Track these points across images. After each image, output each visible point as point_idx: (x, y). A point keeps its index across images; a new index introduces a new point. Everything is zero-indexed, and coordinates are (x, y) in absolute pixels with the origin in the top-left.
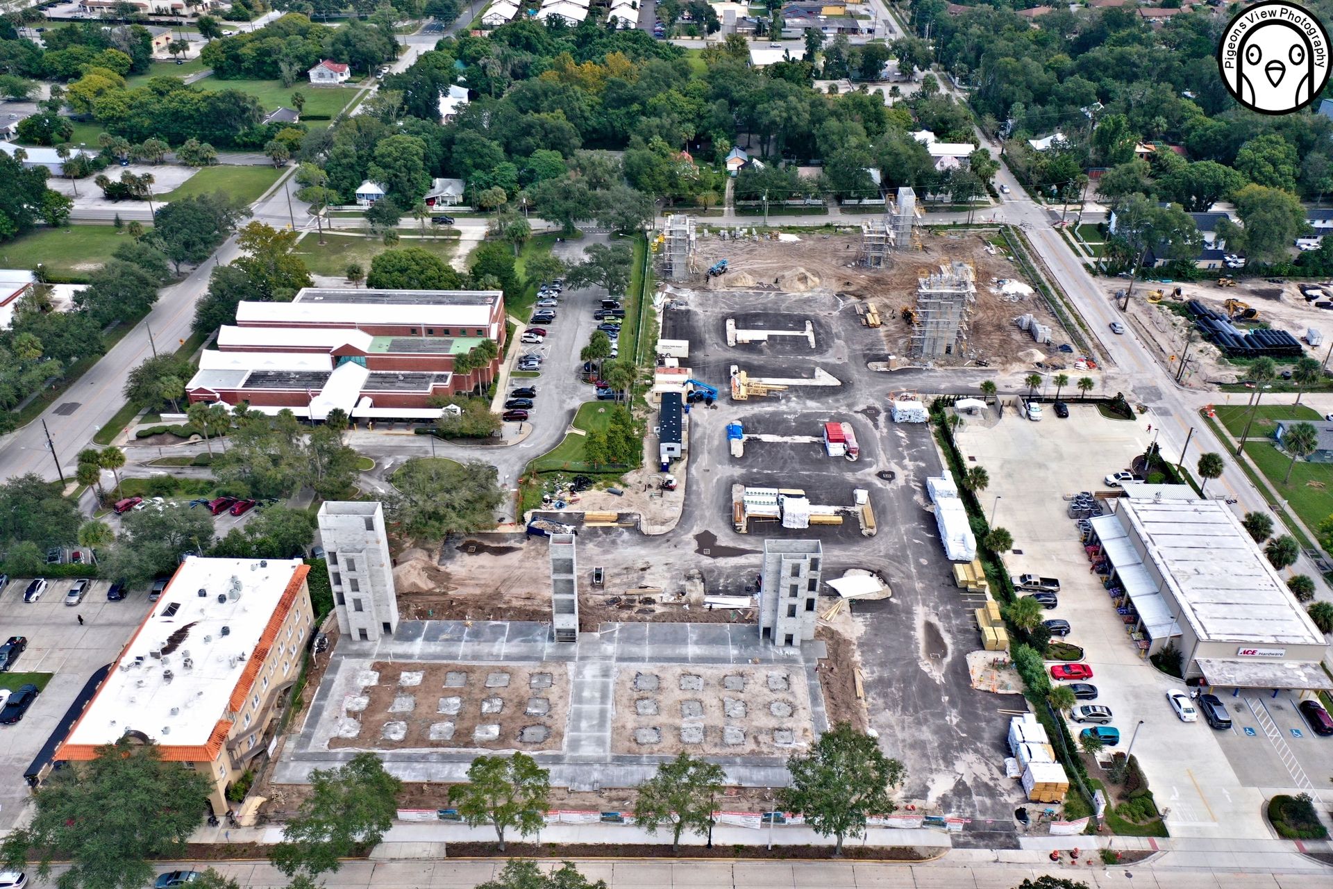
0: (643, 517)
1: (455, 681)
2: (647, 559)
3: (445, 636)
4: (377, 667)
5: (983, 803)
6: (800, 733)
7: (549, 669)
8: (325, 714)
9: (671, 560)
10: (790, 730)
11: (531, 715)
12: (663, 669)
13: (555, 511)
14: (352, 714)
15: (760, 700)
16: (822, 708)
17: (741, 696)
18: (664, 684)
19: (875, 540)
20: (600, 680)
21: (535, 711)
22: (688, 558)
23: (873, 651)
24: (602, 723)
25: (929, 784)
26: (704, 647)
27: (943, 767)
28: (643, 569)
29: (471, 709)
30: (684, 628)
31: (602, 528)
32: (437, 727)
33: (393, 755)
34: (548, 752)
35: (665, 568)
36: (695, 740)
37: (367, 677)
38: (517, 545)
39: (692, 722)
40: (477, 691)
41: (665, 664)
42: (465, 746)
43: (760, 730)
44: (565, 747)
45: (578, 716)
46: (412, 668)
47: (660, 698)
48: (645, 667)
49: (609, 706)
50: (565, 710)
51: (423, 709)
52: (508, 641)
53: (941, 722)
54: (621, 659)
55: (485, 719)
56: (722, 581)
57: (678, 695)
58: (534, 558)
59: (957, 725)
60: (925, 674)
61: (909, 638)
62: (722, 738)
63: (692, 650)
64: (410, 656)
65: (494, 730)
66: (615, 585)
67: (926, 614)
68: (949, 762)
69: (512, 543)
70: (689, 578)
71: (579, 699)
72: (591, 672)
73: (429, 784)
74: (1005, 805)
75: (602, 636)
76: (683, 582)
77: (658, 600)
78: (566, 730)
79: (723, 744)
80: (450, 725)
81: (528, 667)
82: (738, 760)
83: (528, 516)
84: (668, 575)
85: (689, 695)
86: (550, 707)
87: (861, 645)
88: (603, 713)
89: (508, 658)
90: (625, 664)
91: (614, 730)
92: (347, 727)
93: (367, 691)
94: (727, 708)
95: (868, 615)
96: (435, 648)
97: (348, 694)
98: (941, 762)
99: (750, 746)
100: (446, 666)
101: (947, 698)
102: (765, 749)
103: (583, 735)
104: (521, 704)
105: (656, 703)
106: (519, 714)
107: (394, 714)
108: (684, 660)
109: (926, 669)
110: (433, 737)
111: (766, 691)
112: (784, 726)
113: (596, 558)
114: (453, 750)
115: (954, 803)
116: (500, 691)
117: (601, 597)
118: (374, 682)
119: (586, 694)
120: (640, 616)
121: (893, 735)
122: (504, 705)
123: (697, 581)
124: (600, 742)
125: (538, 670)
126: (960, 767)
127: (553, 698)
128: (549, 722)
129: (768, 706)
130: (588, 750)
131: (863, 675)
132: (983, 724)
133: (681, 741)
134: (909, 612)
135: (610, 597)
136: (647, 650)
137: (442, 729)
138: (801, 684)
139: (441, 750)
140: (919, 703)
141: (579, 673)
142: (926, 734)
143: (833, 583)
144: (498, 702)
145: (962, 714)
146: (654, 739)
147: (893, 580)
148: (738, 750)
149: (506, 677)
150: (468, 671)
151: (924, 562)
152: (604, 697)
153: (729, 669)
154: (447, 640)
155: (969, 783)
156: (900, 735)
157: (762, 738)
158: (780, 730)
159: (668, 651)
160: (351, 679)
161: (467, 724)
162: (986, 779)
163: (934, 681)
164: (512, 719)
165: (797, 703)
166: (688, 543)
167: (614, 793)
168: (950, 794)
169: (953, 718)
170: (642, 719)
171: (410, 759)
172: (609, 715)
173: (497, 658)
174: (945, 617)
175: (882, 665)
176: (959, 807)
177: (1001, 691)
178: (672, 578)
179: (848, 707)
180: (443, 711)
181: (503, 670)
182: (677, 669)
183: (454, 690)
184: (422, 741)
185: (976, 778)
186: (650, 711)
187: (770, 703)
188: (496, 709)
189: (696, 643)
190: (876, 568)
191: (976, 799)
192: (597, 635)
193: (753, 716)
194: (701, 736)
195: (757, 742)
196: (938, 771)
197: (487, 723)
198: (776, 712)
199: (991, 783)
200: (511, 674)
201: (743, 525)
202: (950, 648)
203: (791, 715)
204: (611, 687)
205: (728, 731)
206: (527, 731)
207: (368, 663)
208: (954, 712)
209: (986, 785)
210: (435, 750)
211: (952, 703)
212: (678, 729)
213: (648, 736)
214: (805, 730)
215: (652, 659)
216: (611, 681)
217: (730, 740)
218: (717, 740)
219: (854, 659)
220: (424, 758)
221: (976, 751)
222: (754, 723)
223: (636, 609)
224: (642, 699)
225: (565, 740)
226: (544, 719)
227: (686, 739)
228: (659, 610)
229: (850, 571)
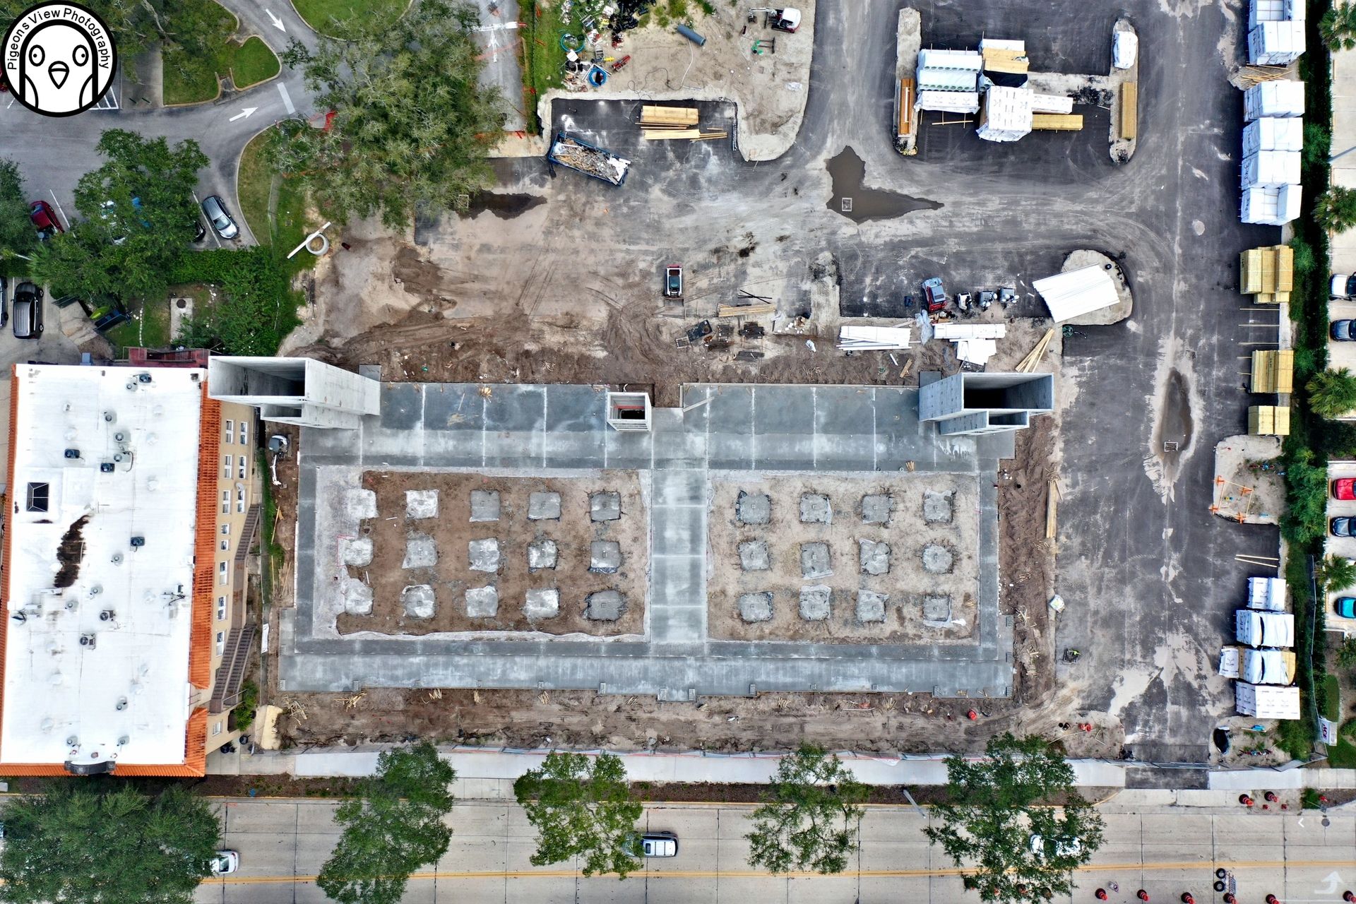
0: (742, 112)
1: (484, 509)
2: (750, 226)
3: (454, 419)
4: (371, 481)
5: (1177, 715)
6: (958, 602)
7: (615, 485)
8: (320, 572)
9: (788, 230)
10: (948, 596)
11: (597, 573)
12: (776, 483)
13: (589, 95)
14: (356, 572)
15: (910, 541)
16: (994, 559)
17: (885, 534)
18: (779, 514)
19: (1129, 170)
20: (688, 506)
21: (602, 565)
22: (817, 222)
23: (1081, 439)
24: (694, 590)
25: (1115, 686)
26: (837, 438)
27: (1139, 659)
28: (744, 253)
29: (515, 562)
30: (807, 396)
31: (674, 142)
32: (473, 594)
33: (425, 644)
34: (627, 638)
35: (778, 247)
36: (818, 614)
37: (360, 501)
38: (535, 191)
39: (815, 583)
40: (517, 528)
41: (780, 474)
42: (517, 628)
43: (906, 596)
44: (647, 629)
45: (662, 576)
46: (420, 482)
47: (772, 538)
48: (751, 480)
49: (703, 556)
50: (644, 561)
51: (450, 564)
52: (550, 427)
53: (1153, 577)
54: (715, 464)
55: (536, 579)
56: (868, 280)
57: (798, 533)
58: (570, 226)
59: (1174, 583)
60: (1149, 483)
61: (1141, 409)
62: (855, 610)
63: (819, 445)
64: (412, 461)
65: (551, 600)
66: (700, 293)
67: (1177, 356)
68: (1149, 650)
69: (525, 186)
70: (817, 274)
71: (661, 546)
72: (674, 488)
73: (481, 691)
74: (1205, 720)
75: (687, 416)
76: (807, 285)
77: (768, 329)
78: (647, 599)
79: (856, 623)
80: (490, 590)
81: (584, 481)
82: (874, 650)
83: (544, 109)
84: (783, 266)
85: (811, 534)
86: (623, 558)
87: (1067, 427)
88: (695, 567)
89: (554, 462)
90: (723, 472)
91: (712, 597)
92: (353, 596)
93: (366, 528)
94: (864, 557)
95: (1087, 361)
96: (445, 443)
97: (341, 534)
98: (1138, 648)
99: (891, 625)
100: (468, 478)
101: (1170, 531)
102: (910, 630)
103: (671, 608)
104: (582, 553)
105: (767, 547)
106: (581, 571)
107: (411, 571)
108: (804, 464)
109: (1151, 474)
110: (472, 612)
111: (920, 524)
112: (939, 590)
113: (667, 224)
114: (502, 635)
115: (1141, 717)
116: (550, 527)
117: (680, 322)
118: (372, 513)
119: (670, 534)
120: (741, 366)
121: (1083, 604)
122: (558, 555)
123: (829, 281)
124: (693, 621)
125: (598, 486)
126: (1162, 656)
127: (625, 541)
128: (623, 585)
129: (919, 552)
130: (679, 636)
131: (1060, 491)
132: (1209, 582)
133: (800, 617)
134: (1152, 353)
135: (693, 321)
136: (752, 446)
137: (481, 599)
138: (970, 509)
139: (486, 634)
140: (1130, 542)
141: (657, 493)
142: (1129, 602)
143: (1044, 286)
144: (550, 548)
145: (1184, 563)
146: (764, 614)
147: (1141, 277)
148: (875, 632)
149: (555, 500)
150: (500, 487)
151: (1199, 227)
152: (695, 540)
153: (869, 481)
154: (458, 426)
155: (1167, 681)
156: (1093, 603)
157: (910, 611)
158: (933, 595)
159: (784, 450)
160: (338, 506)
161: (513, 589)
162: (1190, 677)
163: (1159, 496)
164: (573, 579)
165: (961, 547)
166: (817, 184)
167: (714, 703)
168: (1138, 701)
169: (1170, 571)
170: (748, 577)
171: (448, 650)
172: (703, 574)
173: (537, 461)
174: (1202, 362)
175: (1091, 469)
176: (1146, 723)
177: (1250, 519)
178: (790, 274)
179: (1030, 554)
180: (477, 566)
181: (550, 487)
182: (796, 481)
183: (485, 526)
184: (458, 621)
185: (1178, 675)
186: (759, 563)
187: (925, 547)
188: (550, 562)
189: (826, 429)
190: (1116, 246)
191: (1170, 708)
192: (679, 412)
193: (899, 572)
194: (826, 607)
195: (901, 619)
196: (1131, 663)
197: (540, 588)
198: (932, 566)
199: (1195, 684)
200: (562, 494)
201: (909, 137)
202: (1197, 427)
203: (950, 571)
204: (705, 520)
205: (863, 598)
206: (596, 600)
207: (354, 473)
208: (1175, 557)
209: (1189, 685)
210: (477, 634)
211: (1176, 541)
212: (796, 594)
213: (756, 609)
214: (967, 597)
215: (762, 464)
216: (704, 507)
217: (865, 615)
218: (848, 614)
219: (1052, 458)
220: (466, 648)
221: (1189, 629)
222: (901, 585)
223: (735, 350)
224: (748, 540)
225: (647, 615)
226: (615, 579)
227: (807, 613)
228: (770, 350)
229: (1076, 255)
